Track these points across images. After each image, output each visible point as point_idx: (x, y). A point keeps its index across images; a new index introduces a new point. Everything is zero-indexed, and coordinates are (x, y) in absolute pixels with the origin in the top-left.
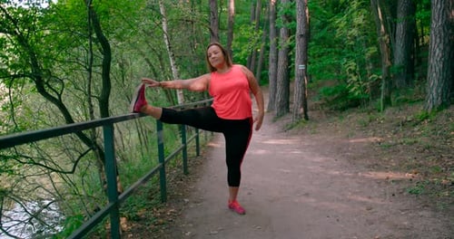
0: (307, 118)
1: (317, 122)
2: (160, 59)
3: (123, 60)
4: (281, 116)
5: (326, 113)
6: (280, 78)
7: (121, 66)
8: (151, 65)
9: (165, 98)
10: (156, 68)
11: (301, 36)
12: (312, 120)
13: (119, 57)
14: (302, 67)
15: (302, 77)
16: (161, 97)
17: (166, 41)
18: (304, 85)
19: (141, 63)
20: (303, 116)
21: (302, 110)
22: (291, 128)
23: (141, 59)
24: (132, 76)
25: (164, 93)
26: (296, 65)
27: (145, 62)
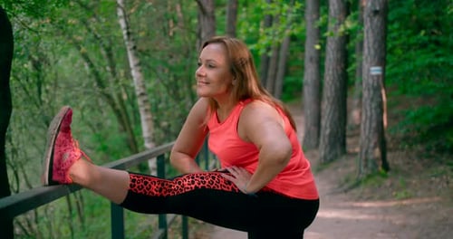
0: (386, 167)
1: (407, 175)
2: (110, 55)
3: (39, 55)
4: (331, 160)
5: (420, 156)
6: (329, 91)
7: (36, 65)
8: (91, 66)
9: (116, 125)
10: (101, 71)
11: (376, 12)
12: (396, 171)
13: (32, 49)
14: (376, 71)
15: (377, 90)
16: (109, 122)
17: (122, 23)
18: (380, 105)
19: (74, 61)
20: (381, 163)
21: (377, 152)
22: (357, 184)
23: (73, 53)
24: (56, 85)
25: (114, 116)
26: (366, 66)
27: (81, 60)
